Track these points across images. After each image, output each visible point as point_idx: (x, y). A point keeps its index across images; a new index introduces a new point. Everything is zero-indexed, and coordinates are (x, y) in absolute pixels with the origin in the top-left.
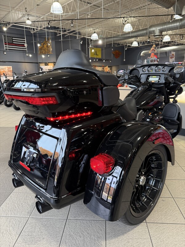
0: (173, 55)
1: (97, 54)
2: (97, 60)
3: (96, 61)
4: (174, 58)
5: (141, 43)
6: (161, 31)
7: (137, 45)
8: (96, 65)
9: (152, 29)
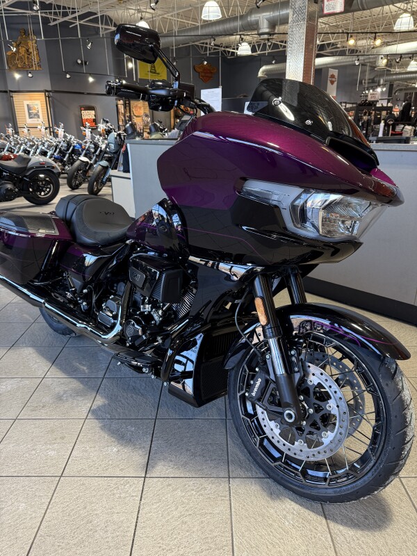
1: (157, 72)
4: (336, 83)
6: (273, 24)
9: (253, 18)
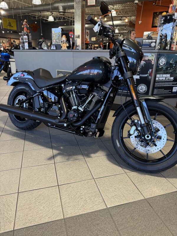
0: (87, 33)
1: (12, 26)
2: (12, 32)
3: (10, 33)
4: (89, 36)
5: (57, 18)
6: (65, 8)
7: (53, 20)
8: (12, 37)
9: (56, 5)
